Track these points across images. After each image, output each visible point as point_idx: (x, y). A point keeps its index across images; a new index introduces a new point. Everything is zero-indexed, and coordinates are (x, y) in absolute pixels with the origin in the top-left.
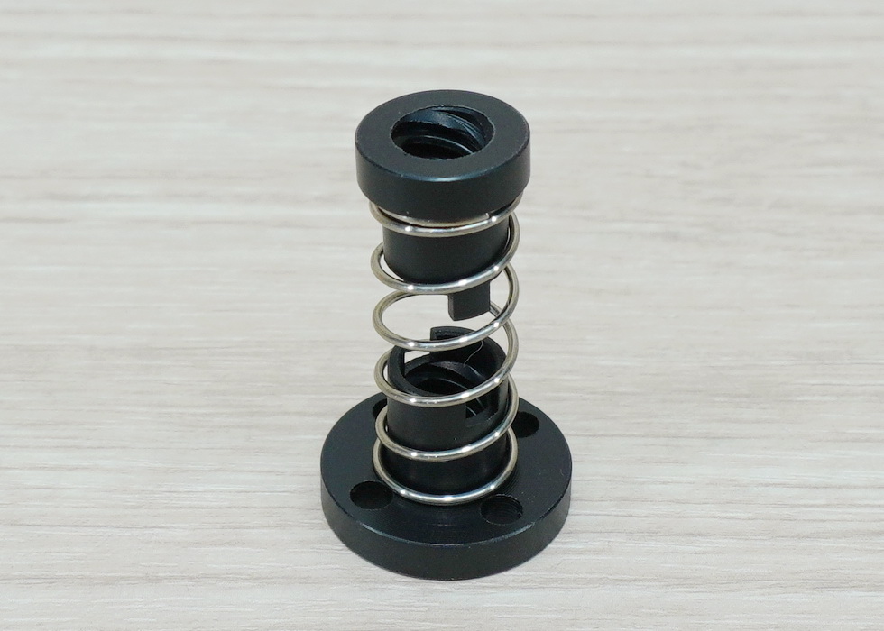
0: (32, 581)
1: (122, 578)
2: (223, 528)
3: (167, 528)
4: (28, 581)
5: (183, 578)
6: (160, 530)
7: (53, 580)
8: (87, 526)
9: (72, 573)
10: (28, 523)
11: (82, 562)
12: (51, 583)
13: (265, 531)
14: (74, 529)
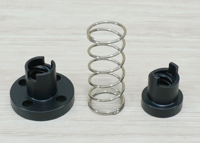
0: (82, 135)
1: (105, 134)
2: (130, 121)
3: (115, 121)
4: (81, 135)
5: (121, 134)
6: (113, 122)
7: (87, 135)
8: (94, 121)
9: (92, 133)
10: (78, 120)
11: (94, 130)
12: (87, 136)
13: (141, 122)
14: (91, 121)
